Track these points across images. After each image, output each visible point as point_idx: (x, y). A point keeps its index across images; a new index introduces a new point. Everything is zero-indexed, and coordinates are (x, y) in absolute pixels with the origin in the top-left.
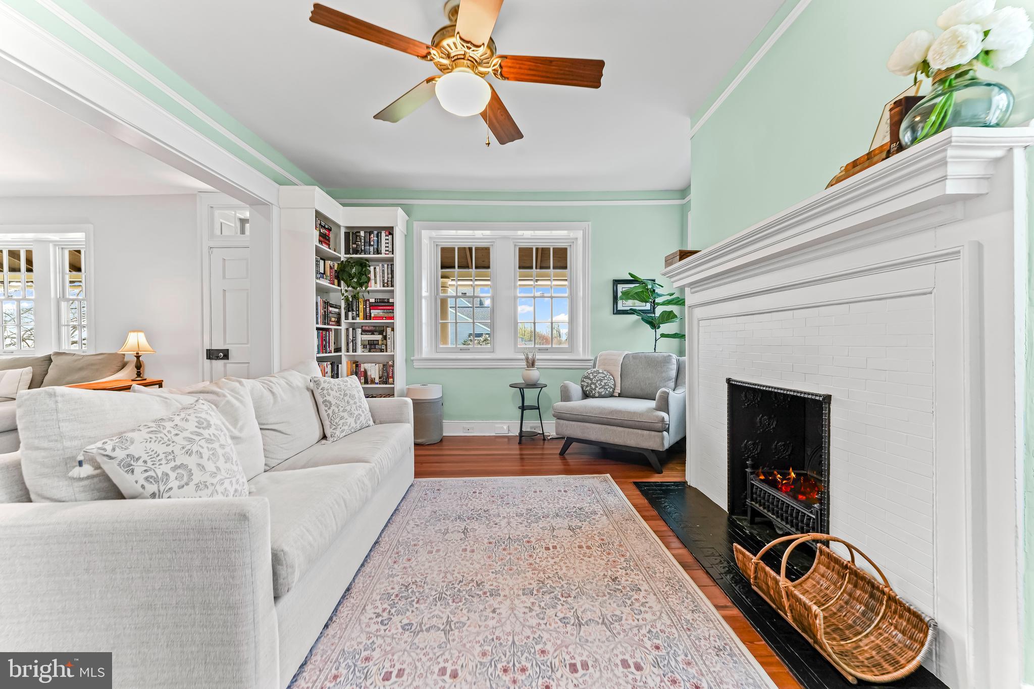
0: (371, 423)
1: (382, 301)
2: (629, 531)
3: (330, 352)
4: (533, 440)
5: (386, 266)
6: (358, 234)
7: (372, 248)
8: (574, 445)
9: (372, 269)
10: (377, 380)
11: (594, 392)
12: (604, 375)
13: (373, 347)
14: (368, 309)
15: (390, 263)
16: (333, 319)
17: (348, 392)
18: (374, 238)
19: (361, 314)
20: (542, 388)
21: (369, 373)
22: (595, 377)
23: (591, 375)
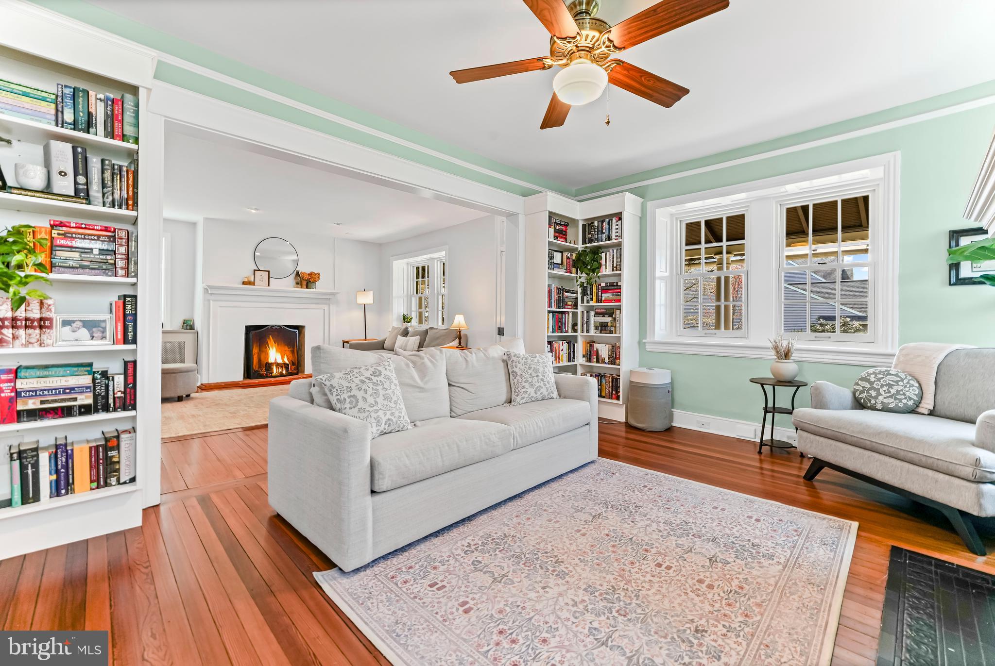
0: (555, 394)
1: (612, 284)
2: (795, 597)
3: (567, 332)
4: (789, 453)
5: (615, 251)
6: (592, 225)
7: (604, 236)
8: (826, 470)
9: (603, 255)
10: (607, 360)
11: (873, 402)
12: (899, 379)
13: (604, 328)
14: (600, 293)
15: (619, 248)
16: (569, 303)
17: (533, 366)
18: (605, 225)
19: (594, 298)
20: (798, 387)
21: (600, 353)
22: (879, 379)
23: (873, 376)
